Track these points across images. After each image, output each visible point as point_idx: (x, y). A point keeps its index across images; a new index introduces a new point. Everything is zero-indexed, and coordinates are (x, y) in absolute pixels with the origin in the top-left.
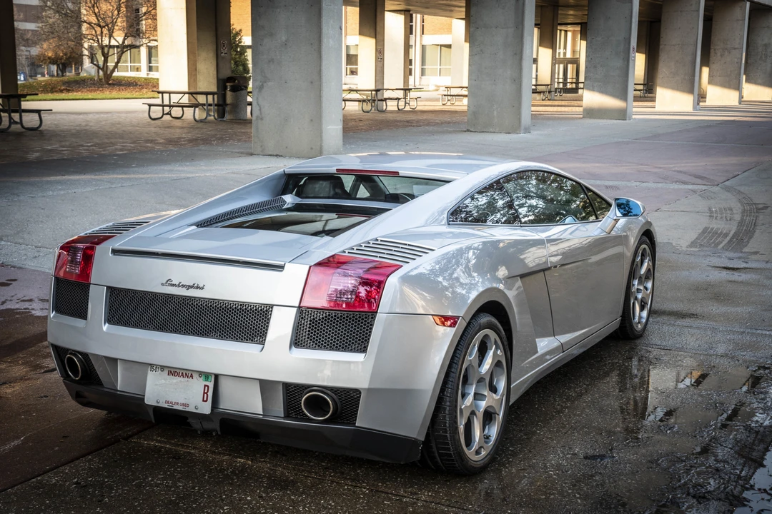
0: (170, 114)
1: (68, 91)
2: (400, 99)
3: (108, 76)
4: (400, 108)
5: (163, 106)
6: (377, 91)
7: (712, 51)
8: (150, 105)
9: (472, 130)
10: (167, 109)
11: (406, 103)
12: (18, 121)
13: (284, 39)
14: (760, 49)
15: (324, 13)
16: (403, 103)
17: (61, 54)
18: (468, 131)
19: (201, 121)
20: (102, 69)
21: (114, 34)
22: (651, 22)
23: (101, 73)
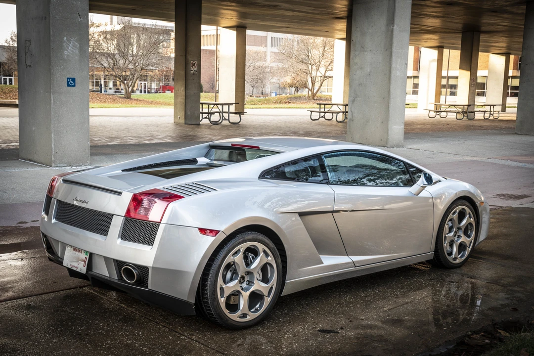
0: (324, 117)
2: (486, 112)
3: (314, 95)
4: (486, 117)
5: (320, 112)
6: (469, 106)
8: (312, 112)
9: (519, 133)
10: (322, 114)
11: (490, 114)
12: (227, 118)
15: (394, 55)
16: (489, 115)
17: (296, 82)
18: (516, 134)
19: (341, 122)
21: (320, 69)
23: (310, 92)
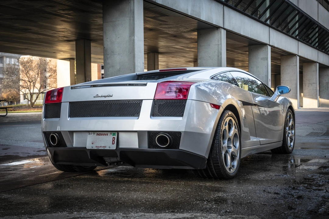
1: (15, 110)
3: (32, 104)
7: (304, 84)
13: (118, 68)
14: (325, 85)
15: (136, 57)
17: (10, 97)
20: (30, 101)
21: (36, 85)
22: (275, 75)
23: (30, 103)
